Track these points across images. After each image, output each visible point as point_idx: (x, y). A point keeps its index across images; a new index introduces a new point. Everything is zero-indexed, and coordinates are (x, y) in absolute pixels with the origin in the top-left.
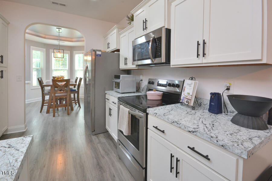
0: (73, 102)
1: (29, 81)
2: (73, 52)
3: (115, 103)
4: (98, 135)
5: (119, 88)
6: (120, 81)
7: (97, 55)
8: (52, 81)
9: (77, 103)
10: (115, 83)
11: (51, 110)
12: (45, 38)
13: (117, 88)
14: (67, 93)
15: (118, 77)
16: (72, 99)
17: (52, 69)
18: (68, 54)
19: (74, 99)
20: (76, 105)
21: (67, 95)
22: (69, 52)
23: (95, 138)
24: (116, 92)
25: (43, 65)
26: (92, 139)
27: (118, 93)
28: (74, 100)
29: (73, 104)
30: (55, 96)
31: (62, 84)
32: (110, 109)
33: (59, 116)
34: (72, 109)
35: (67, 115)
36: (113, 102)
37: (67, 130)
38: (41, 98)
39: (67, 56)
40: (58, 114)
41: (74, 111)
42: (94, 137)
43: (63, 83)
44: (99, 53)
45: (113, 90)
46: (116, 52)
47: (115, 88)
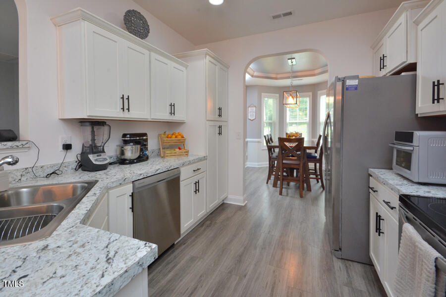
0: (312, 176)
1: (258, 138)
2: (317, 94)
3: (392, 208)
4: (350, 262)
5: (408, 167)
6: (412, 148)
7: (347, 89)
8: (279, 141)
9: (320, 180)
10: (399, 151)
11: (279, 182)
12: (276, 79)
13: (401, 166)
14: (300, 160)
15: (407, 137)
16: (310, 171)
17: (286, 121)
18: (309, 97)
19: (314, 171)
20: (318, 182)
21: (299, 164)
22: (311, 94)
23: (340, 268)
24: (399, 178)
25: (275, 118)
26: (334, 266)
27: (405, 182)
28: (315, 173)
29: (311, 180)
30: (283, 163)
31: (291, 145)
32: (379, 218)
33: (287, 195)
34: (309, 189)
35: (299, 196)
36: (387, 203)
37: (291, 225)
38: (268, 163)
39: (307, 101)
40: (287, 191)
41: (312, 193)
42: (338, 264)
43: (294, 145)
44: (355, 82)
45: (392, 169)
46: (403, 74)
47: (397, 164)
